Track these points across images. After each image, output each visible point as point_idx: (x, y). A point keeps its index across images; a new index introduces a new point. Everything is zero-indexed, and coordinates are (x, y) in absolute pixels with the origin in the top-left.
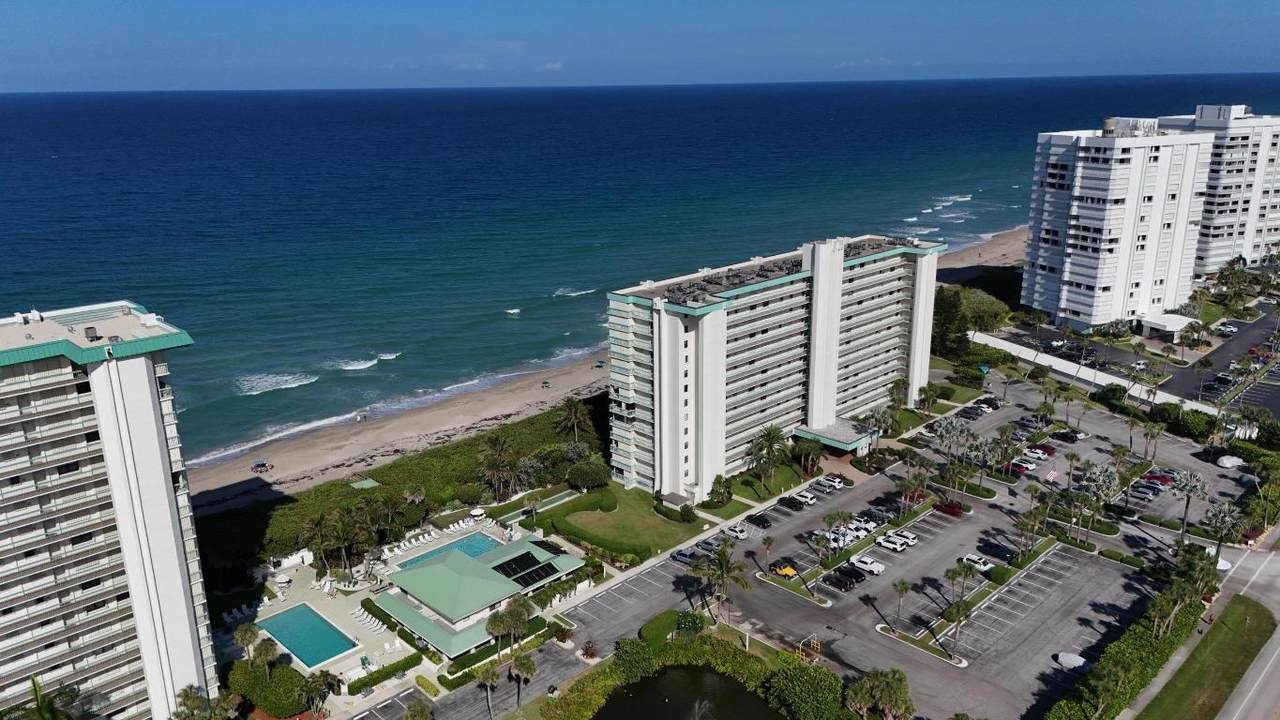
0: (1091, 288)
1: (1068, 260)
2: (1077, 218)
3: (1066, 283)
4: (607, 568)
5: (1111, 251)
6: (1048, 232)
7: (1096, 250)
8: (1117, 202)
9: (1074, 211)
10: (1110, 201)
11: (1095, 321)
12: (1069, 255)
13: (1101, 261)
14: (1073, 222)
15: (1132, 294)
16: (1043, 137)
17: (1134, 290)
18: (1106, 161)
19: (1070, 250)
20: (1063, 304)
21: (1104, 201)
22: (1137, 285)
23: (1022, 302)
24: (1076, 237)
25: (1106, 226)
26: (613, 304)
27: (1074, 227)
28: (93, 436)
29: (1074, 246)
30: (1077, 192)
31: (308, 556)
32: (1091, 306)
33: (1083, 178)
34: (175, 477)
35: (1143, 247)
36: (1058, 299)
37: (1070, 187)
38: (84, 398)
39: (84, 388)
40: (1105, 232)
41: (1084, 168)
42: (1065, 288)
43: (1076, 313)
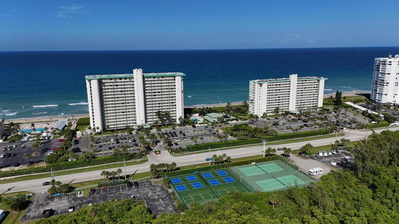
0: (382, 94)
1: (378, 88)
2: (380, 78)
3: (378, 93)
4: (239, 120)
5: (387, 85)
6: (376, 81)
7: (383, 85)
8: (389, 74)
9: (380, 76)
10: (387, 74)
11: (382, 102)
12: (378, 87)
13: (384, 88)
14: (379, 79)
15: (394, 97)
16: (376, 59)
17: (395, 96)
18: (386, 64)
19: (378, 85)
20: (377, 98)
21: (385, 74)
22: (396, 94)
23: (371, 98)
24: (380, 82)
25: (385, 79)
26: (250, 82)
27: (379, 80)
28: (175, 86)
29: (379, 84)
30: (380, 71)
31: (198, 114)
32: (382, 99)
33: (382, 68)
34: (182, 91)
35: (397, 85)
36: (376, 97)
37: (379, 71)
38: (174, 81)
39: (175, 80)
40: (385, 81)
41: (382, 66)
42: (377, 94)
43: (379, 100)
